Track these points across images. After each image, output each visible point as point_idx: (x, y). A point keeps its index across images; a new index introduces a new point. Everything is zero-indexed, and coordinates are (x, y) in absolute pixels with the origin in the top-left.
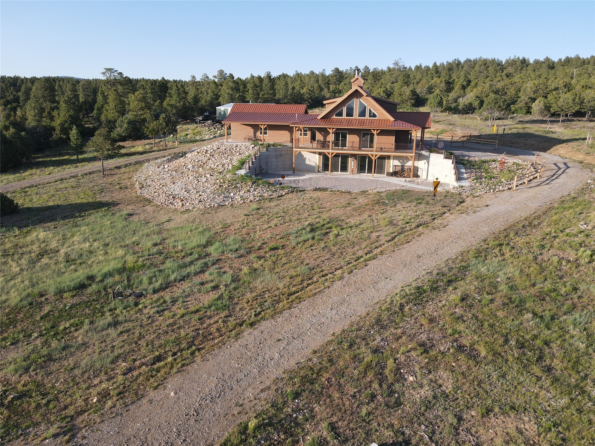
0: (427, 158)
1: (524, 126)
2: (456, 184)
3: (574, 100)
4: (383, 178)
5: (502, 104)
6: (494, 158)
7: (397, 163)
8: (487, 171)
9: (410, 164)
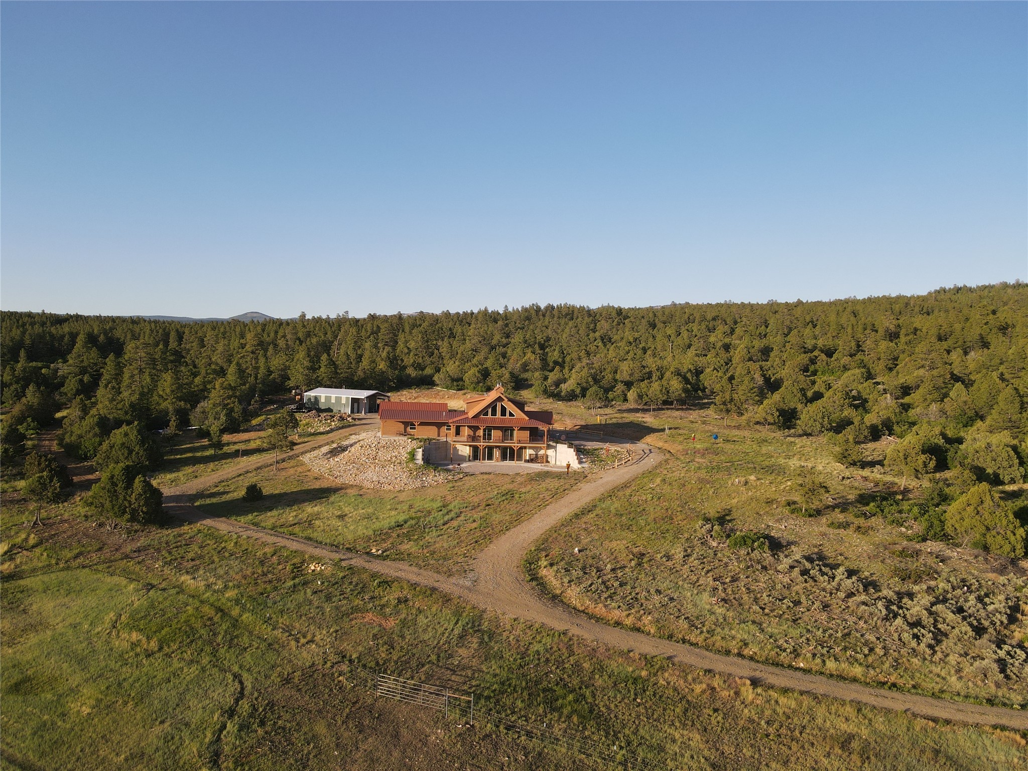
0: (555, 447)
1: (622, 415)
2: (579, 466)
3: (661, 391)
4: (522, 463)
5: (601, 396)
6: (601, 447)
7: (532, 452)
8: (597, 456)
9: (542, 452)
